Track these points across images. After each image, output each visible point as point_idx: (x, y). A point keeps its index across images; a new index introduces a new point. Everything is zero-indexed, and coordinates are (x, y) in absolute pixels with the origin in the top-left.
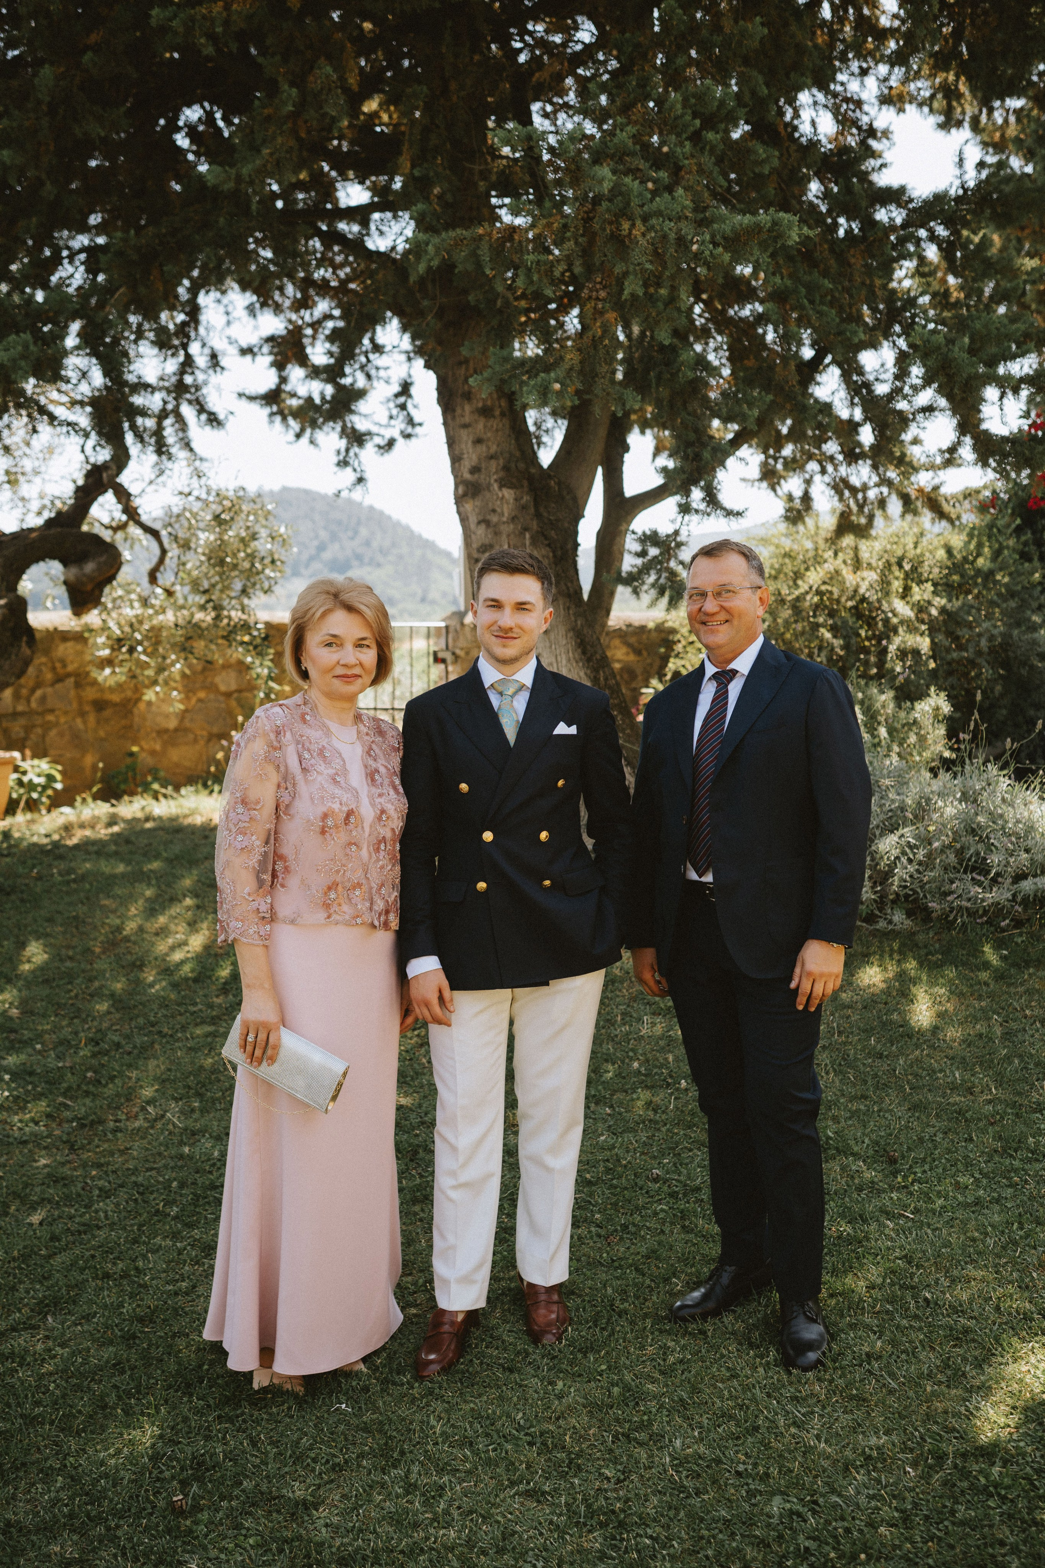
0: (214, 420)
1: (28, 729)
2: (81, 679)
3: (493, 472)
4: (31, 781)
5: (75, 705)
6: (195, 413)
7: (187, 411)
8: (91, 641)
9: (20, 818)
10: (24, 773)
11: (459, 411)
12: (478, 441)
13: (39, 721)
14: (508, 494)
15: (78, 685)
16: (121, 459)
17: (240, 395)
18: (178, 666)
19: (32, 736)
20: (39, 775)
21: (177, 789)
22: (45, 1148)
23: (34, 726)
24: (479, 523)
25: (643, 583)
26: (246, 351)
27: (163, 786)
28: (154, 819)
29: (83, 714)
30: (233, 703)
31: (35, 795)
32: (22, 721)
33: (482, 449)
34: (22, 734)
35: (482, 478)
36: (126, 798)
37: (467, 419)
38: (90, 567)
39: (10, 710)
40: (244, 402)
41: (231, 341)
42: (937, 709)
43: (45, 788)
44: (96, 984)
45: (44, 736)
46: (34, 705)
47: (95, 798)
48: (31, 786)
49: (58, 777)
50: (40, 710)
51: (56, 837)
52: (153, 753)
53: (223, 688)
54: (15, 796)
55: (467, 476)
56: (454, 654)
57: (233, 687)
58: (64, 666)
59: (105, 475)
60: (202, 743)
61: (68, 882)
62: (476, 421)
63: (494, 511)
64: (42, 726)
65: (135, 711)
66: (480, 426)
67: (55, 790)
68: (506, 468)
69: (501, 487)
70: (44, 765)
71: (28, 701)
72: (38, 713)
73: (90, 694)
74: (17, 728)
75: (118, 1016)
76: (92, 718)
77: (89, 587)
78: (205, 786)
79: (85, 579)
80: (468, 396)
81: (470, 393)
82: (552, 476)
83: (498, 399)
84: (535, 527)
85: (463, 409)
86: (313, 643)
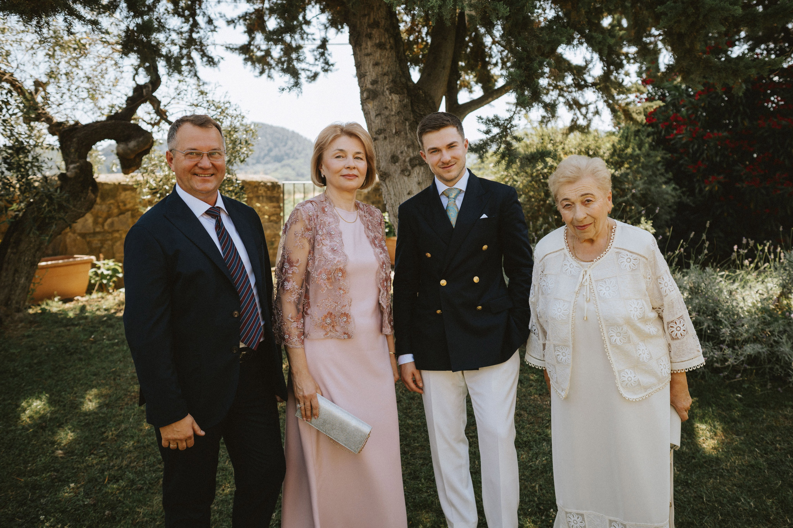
0: (211, 61)
1: (103, 242)
2: (135, 213)
3: (385, 85)
4: (102, 273)
6: (200, 57)
7: (195, 55)
8: (139, 190)
9: (95, 295)
10: (99, 268)
11: (364, 45)
12: (376, 64)
13: (110, 237)
14: (395, 97)
15: (131, 215)
16: (155, 82)
17: (227, 47)
19: (105, 246)
20: (108, 270)
23: (107, 240)
24: (377, 115)
25: (487, 151)
26: (230, 22)
31: (105, 281)
32: (99, 237)
33: (379, 69)
34: (99, 245)
35: (379, 87)
37: (369, 51)
38: (132, 144)
39: (92, 231)
41: (222, 16)
43: (112, 276)
44: (123, 426)
45: (112, 246)
46: (106, 227)
48: (103, 276)
49: (120, 270)
50: (110, 230)
51: (111, 311)
54: (93, 281)
55: (369, 86)
58: (125, 205)
61: (113, 345)
62: (375, 52)
63: (386, 108)
64: (111, 240)
66: (378, 55)
67: (118, 277)
68: (394, 81)
69: (390, 93)
70: (111, 263)
71: (103, 225)
72: (109, 233)
74: (96, 242)
77: (132, 157)
79: (129, 151)
80: (370, 36)
81: (371, 34)
82: (419, 89)
83: (389, 38)
84: (412, 118)
85: (367, 45)
86: (328, 156)
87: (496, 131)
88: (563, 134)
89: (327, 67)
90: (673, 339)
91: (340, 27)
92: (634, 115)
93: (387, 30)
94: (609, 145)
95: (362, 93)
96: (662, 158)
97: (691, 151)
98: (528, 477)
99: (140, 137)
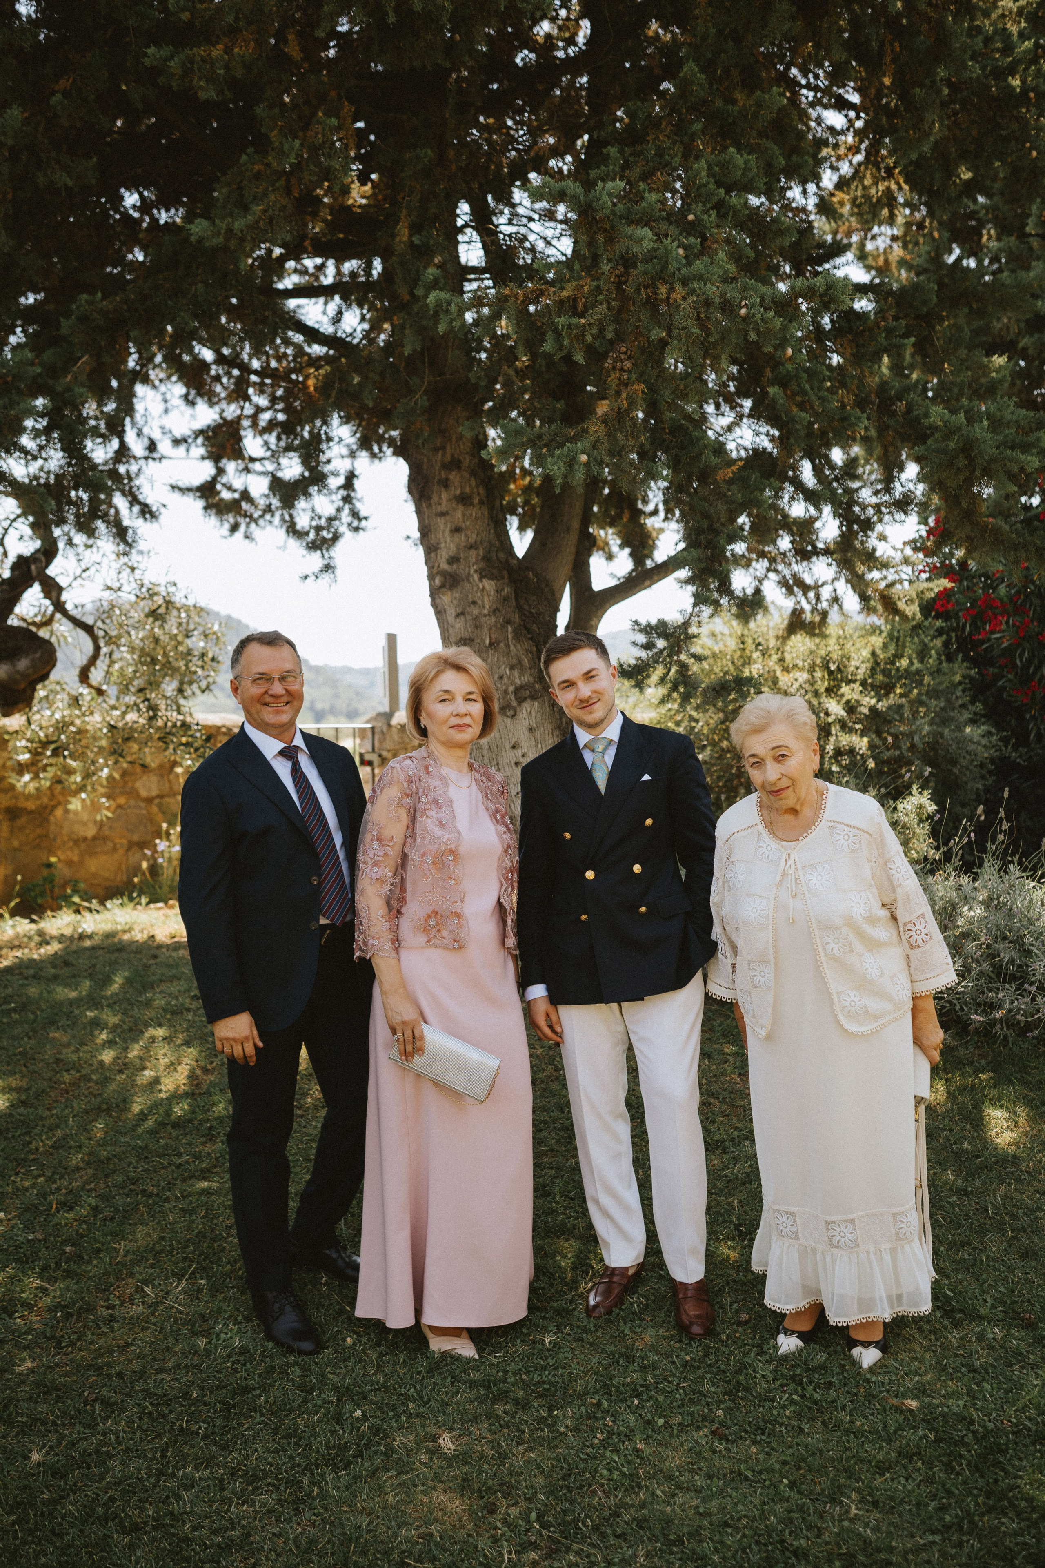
3: (472, 564)
6: (127, 505)
7: (120, 501)
8: (10, 744)
11: (435, 498)
12: (457, 530)
14: (489, 585)
16: (49, 552)
17: (173, 487)
18: (106, 770)
21: (102, 903)
22: (26, 1347)
24: (458, 615)
25: (648, 676)
26: (180, 442)
27: (83, 899)
28: (90, 937)
30: (155, 809)
33: (461, 538)
35: (461, 569)
36: (49, 913)
37: (444, 508)
38: (23, 664)
40: (177, 495)
41: (164, 431)
42: (921, 807)
44: (60, 1132)
47: (13, 914)
52: (69, 863)
53: (143, 793)
55: (444, 566)
56: (380, 756)
57: (155, 792)
59: (33, 567)
60: (121, 851)
61: (9, 1012)
62: (454, 509)
63: (474, 603)
65: (52, 818)
66: (459, 514)
68: (487, 559)
69: (481, 578)
75: (90, 1172)
76: (5, 827)
77: (22, 686)
78: (131, 899)
79: (18, 677)
80: (445, 484)
81: (447, 479)
82: (528, 569)
83: (477, 486)
84: (517, 620)
85: (440, 497)
86: (430, 700)
87: (661, 644)
88: (777, 638)
89: (355, 523)
90: (912, 947)
91: (376, 449)
92: (901, 605)
93: (473, 473)
94: (866, 653)
95: (431, 577)
96: (964, 676)
97: (1019, 662)
98: (721, 1190)
99: (35, 652)
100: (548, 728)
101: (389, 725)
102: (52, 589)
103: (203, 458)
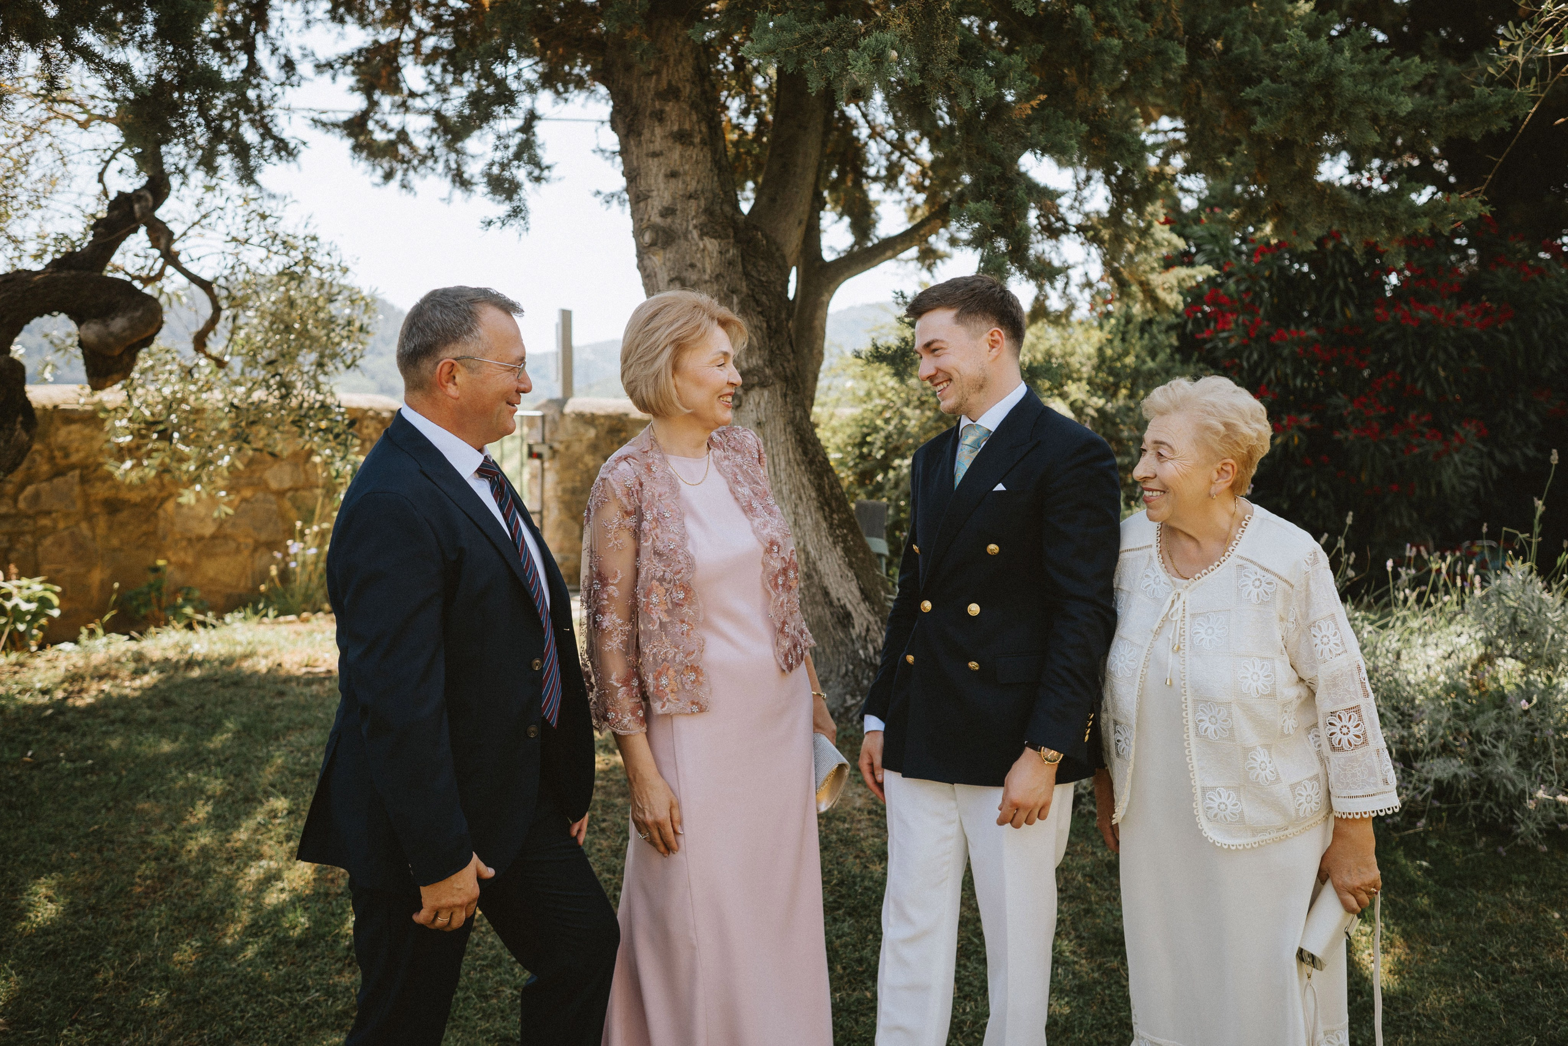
1: (13, 537)
2: (90, 472)
3: (691, 218)
4: (16, 606)
5: (79, 505)
6: (259, 137)
7: (249, 134)
8: (107, 426)
10: (8, 596)
11: (646, 134)
12: (673, 175)
13: (29, 525)
14: (712, 245)
15: (84, 480)
16: (158, 191)
17: (315, 121)
18: (227, 458)
19: (19, 546)
20: (29, 600)
21: (220, 617)
23: (23, 533)
24: (669, 280)
26: (325, 67)
27: (198, 611)
28: (200, 664)
29: (90, 518)
30: (287, 504)
31: (21, 627)
33: (677, 185)
35: (677, 223)
36: (153, 629)
37: (657, 146)
38: (118, 324)
41: (304, 52)
43: (36, 615)
44: (139, 957)
45: (35, 546)
46: (22, 505)
47: (108, 629)
48: (17, 615)
49: (56, 601)
50: (31, 512)
51: (59, 695)
52: (182, 566)
53: (274, 485)
56: (551, 448)
57: (287, 484)
58: (67, 456)
59: (137, 207)
60: (246, 553)
61: (85, 772)
62: (670, 149)
63: (692, 266)
64: (33, 533)
65: (161, 513)
66: (676, 155)
67: (50, 618)
68: (709, 211)
69: (701, 236)
70: (36, 586)
71: (15, 501)
72: (29, 517)
73: (101, 491)
76: (102, 523)
77: (117, 352)
78: (256, 612)
79: (111, 340)
80: (659, 117)
81: (662, 111)
82: (756, 228)
83: (699, 122)
84: (745, 289)
85: (653, 133)
89: (536, 172)
90: (1333, 748)
91: (561, 89)
92: (1161, 294)
93: (694, 106)
95: (638, 233)
97: (1245, 364)
99: (136, 309)
100: (780, 423)
101: (562, 414)
102: (161, 236)
103: (353, 89)
